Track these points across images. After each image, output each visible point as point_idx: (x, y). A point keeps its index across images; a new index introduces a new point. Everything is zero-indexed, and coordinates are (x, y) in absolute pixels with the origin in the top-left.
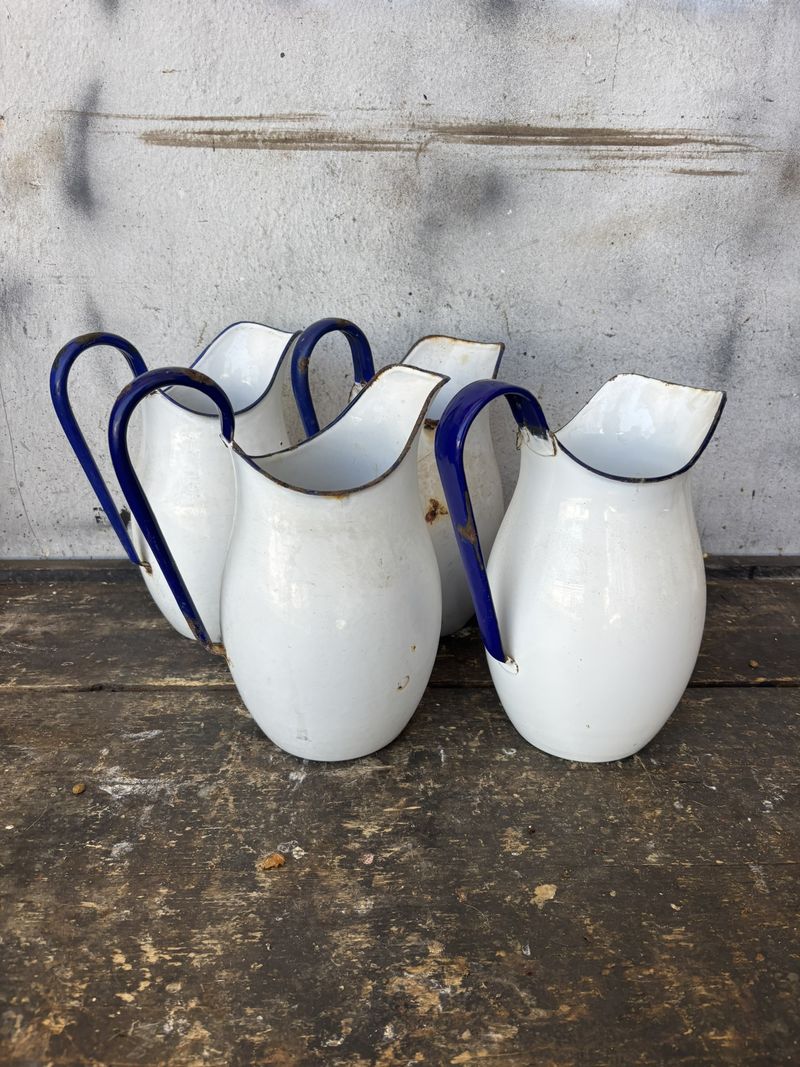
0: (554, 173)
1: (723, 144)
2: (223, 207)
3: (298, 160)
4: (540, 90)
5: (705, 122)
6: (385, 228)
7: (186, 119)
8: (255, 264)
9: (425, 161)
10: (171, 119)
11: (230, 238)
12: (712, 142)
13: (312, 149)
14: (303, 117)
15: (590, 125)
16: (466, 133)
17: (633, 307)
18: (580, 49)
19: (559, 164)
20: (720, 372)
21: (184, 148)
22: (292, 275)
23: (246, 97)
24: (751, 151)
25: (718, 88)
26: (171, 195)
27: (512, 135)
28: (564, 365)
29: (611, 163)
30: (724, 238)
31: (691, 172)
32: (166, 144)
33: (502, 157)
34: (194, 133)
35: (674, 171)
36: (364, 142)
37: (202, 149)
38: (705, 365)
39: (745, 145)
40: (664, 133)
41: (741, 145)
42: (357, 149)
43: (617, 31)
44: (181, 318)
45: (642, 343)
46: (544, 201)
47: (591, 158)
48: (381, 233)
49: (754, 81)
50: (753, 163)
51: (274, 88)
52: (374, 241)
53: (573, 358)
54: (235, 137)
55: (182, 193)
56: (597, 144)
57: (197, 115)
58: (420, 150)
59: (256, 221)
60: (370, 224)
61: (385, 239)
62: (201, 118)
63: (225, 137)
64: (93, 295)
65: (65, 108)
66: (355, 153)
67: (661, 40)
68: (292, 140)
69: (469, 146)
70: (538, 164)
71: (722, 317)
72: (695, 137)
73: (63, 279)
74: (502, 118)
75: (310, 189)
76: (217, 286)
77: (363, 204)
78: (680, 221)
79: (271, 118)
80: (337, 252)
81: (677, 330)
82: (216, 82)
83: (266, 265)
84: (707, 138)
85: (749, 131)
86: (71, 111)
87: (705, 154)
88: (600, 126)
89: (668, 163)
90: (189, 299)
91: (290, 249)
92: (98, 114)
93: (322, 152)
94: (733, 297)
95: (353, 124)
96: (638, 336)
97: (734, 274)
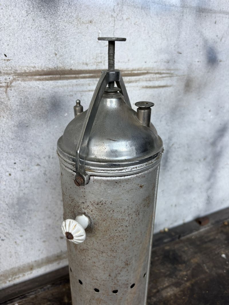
1: (163, 74)
4: (76, 50)
5: (155, 64)
9: (12, 93)
12: (158, 73)
16: (35, 75)
18: (95, 28)
24: (173, 76)
25: (160, 48)
27: (62, 75)
30: (163, 114)
31: (150, 87)
33: (58, 87)
35: (143, 87)
39: (171, 74)
40: (138, 70)
41: (169, 74)
43: (113, 19)
49: (174, 45)
50: (174, 81)
58: (8, 87)
67: (135, 24)
69: (38, 82)
70: (78, 89)
72: (151, 71)
74: (56, 66)
84: (156, 71)
85: (172, 67)
87: (156, 79)
89: (140, 84)
97: (168, 128)
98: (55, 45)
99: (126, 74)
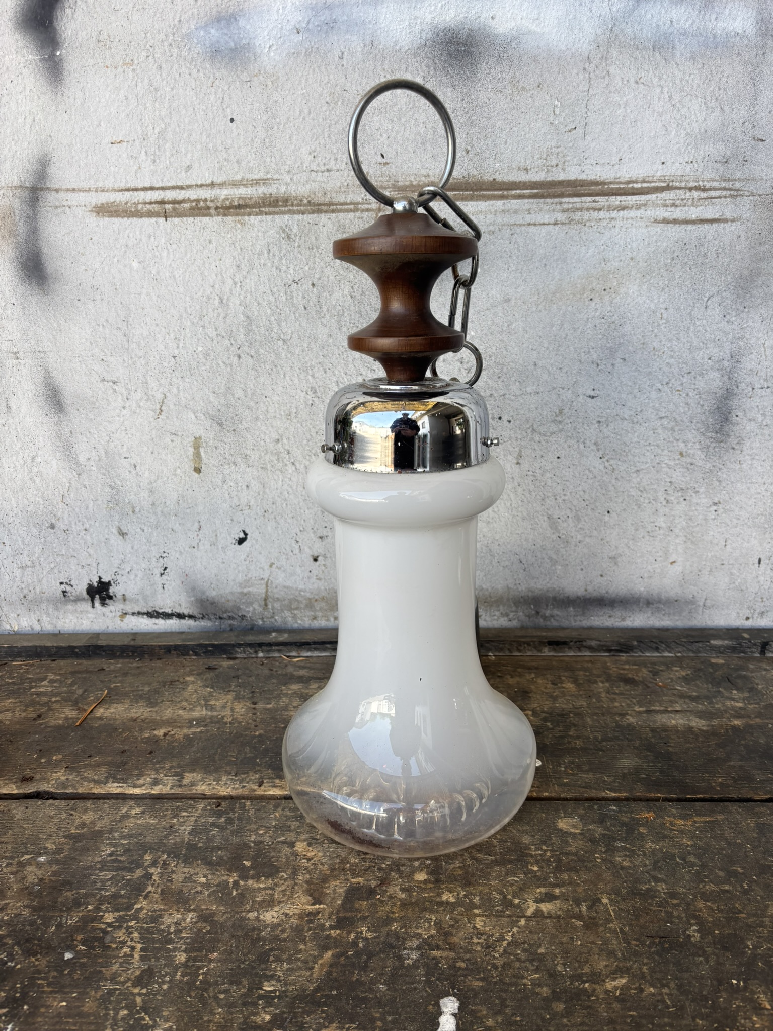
0: (523, 228)
1: (710, 189)
2: (177, 276)
3: (253, 225)
4: (506, 143)
5: (688, 168)
6: (346, 293)
7: (136, 190)
8: (212, 333)
10: (122, 190)
11: (186, 308)
12: (697, 188)
13: (266, 214)
14: (256, 182)
15: (562, 177)
17: (617, 365)
18: (547, 97)
19: (528, 219)
20: (717, 432)
21: (135, 219)
22: (251, 344)
23: (196, 165)
24: (742, 196)
25: (702, 131)
26: (125, 266)
27: (477, 190)
28: (542, 429)
29: (586, 215)
30: (714, 290)
31: (675, 221)
32: (117, 216)
34: (145, 203)
35: (656, 221)
36: (320, 205)
37: (154, 219)
38: (699, 425)
39: (735, 190)
40: (644, 181)
41: (730, 189)
42: (313, 212)
43: (587, 75)
44: (139, 390)
45: (629, 404)
46: (515, 258)
47: (564, 211)
48: (341, 299)
49: (741, 121)
50: (745, 208)
51: (225, 155)
52: (334, 306)
53: (552, 421)
54: (186, 206)
55: (135, 265)
56: (570, 196)
57: (148, 185)
59: (211, 289)
60: (330, 289)
61: (347, 304)
62: (152, 189)
63: (177, 206)
64: (50, 369)
65: (15, 184)
66: (311, 216)
67: (637, 82)
68: (246, 206)
70: (507, 219)
71: (717, 374)
72: (677, 184)
73: (21, 355)
74: (465, 174)
75: (266, 255)
76: (174, 357)
77: (322, 268)
78: (665, 274)
79: (222, 185)
80: (297, 319)
81: (666, 388)
82: (164, 151)
83: (224, 334)
84: (692, 184)
85: (738, 175)
86: (21, 186)
87: (690, 202)
88: (572, 177)
89: (649, 213)
90: (147, 371)
91: (248, 317)
92: (48, 189)
93: (276, 217)
94: (728, 352)
95: (308, 187)
96: (624, 396)
97: (728, 328)
98: (468, 133)
99: (613, 189)
